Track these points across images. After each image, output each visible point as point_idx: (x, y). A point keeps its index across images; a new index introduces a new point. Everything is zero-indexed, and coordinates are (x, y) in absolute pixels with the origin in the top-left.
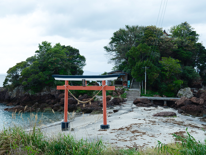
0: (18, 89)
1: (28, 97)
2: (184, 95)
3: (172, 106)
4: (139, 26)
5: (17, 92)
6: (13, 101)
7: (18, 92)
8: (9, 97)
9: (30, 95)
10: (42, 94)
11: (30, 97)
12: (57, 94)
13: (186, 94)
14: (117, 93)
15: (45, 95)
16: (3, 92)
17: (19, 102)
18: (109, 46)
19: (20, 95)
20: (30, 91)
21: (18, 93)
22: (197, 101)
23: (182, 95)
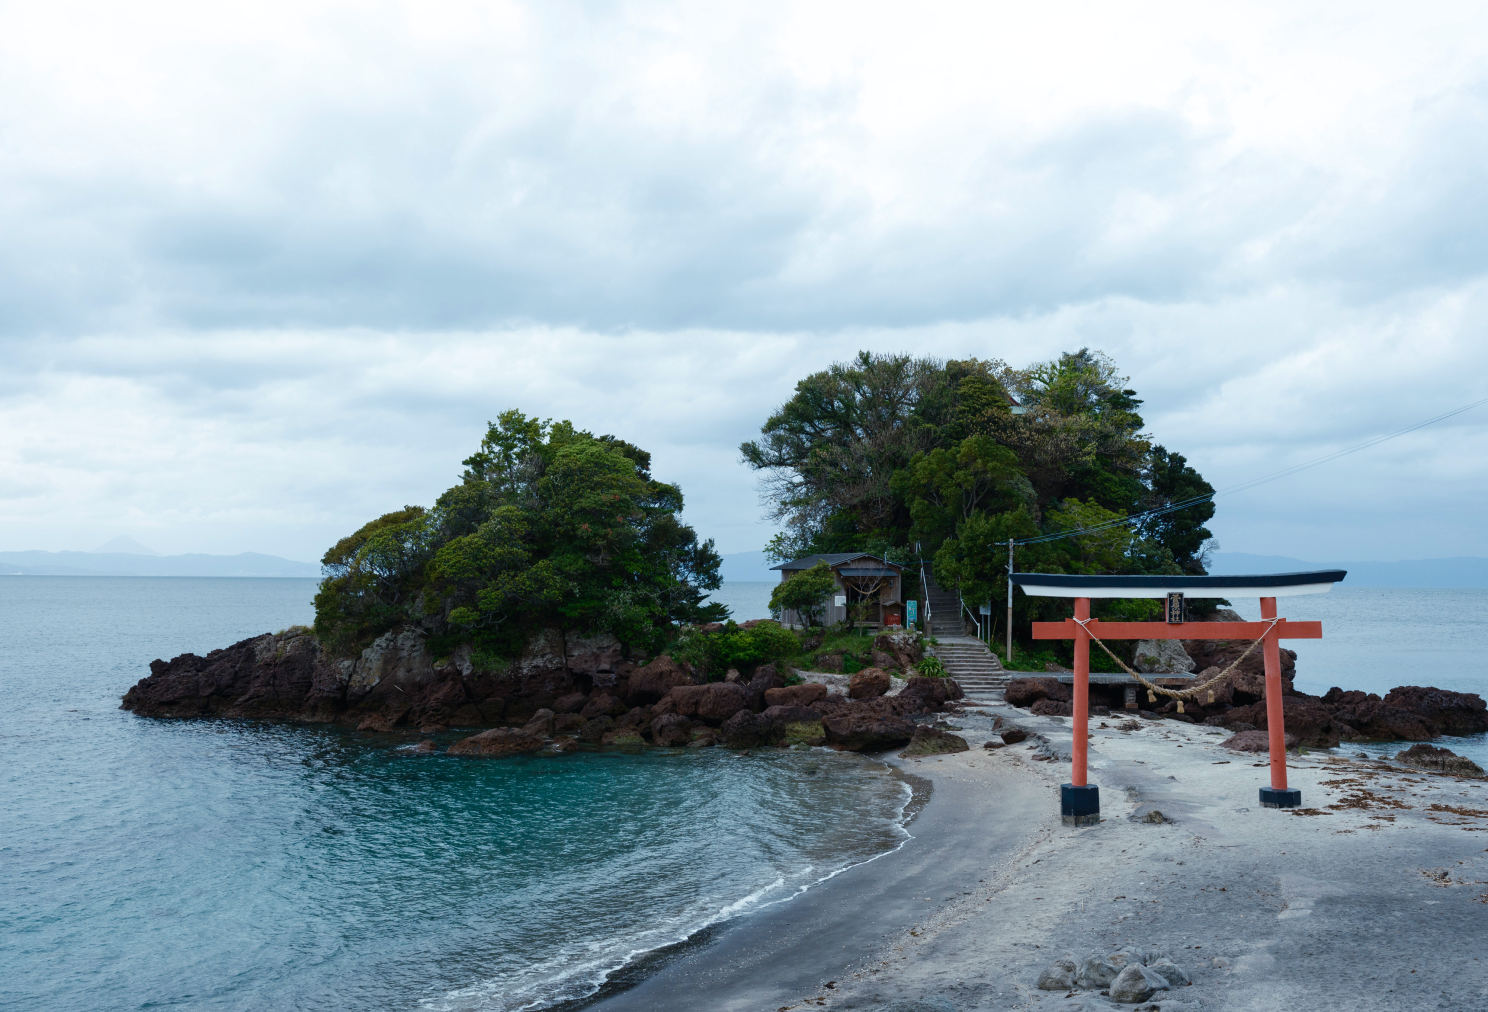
0: (395, 648)
1: (460, 685)
2: (1162, 661)
3: (1163, 709)
4: (913, 359)
5: (386, 662)
6: (362, 705)
7: (391, 659)
8: (344, 688)
9: (466, 673)
10: (526, 667)
11: (464, 684)
12: (606, 666)
13: (1171, 658)
14: (896, 658)
15: (539, 675)
16: (288, 661)
17: (408, 712)
18: (762, 442)
19: (401, 674)
20: (465, 652)
21: (390, 667)
22: (1250, 683)
23: (1158, 662)
